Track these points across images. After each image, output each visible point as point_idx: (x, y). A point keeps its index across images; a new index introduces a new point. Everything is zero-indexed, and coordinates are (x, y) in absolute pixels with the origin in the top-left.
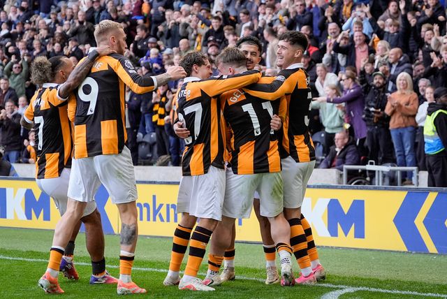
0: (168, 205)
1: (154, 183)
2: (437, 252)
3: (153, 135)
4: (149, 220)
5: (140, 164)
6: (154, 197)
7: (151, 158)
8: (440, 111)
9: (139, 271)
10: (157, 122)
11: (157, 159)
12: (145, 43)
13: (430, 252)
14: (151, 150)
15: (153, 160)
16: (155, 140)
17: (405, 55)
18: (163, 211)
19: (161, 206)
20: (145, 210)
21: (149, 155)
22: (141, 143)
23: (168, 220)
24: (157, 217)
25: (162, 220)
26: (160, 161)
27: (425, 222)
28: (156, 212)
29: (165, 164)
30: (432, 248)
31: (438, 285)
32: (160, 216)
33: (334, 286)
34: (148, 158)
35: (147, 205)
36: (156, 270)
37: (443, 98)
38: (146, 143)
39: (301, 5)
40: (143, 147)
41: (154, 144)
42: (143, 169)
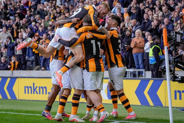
0: (39, 87)
1: (34, 77)
2: (153, 105)
3: (33, 57)
4: (31, 93)
5: (28, 70)
6: (34, 84)
7: (32, 67)
8: (155, 46)
9: (28, 115)
10: (35, 52)
11: (34, 67)
12: (29, 18)
13: (151, 105)
14: (32, 64)
15: (33, 68)
16: (34, 59)
17: (138, 22)
18: (38, 90)
19: (37, 87)
20: (30, 89)
21: (31, 66)
22: (28, 61)
23: (40, 93)
24: (35, 92)
25: (37, 93)
26: (36, 68)
27: (148, 93)
28: (34, 90)
29: (38, 69)
30: (151, 103)
31: (154, 119)
32: (36, 91)
33: (110, 120)
34: (31, 67)
35: (30, 87)
36: (35, 115)
37: (156, 40)
38: (30, 61)
39: (95, 2)
40: (29, 62)
41: (33, 61)
42: (29, 72)
